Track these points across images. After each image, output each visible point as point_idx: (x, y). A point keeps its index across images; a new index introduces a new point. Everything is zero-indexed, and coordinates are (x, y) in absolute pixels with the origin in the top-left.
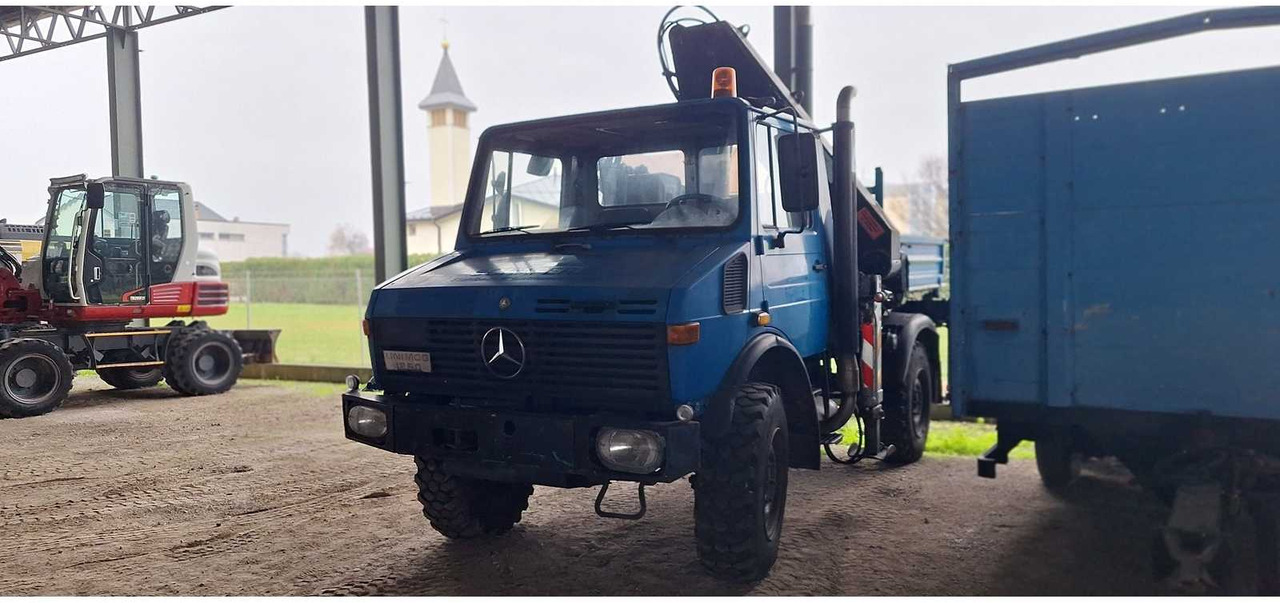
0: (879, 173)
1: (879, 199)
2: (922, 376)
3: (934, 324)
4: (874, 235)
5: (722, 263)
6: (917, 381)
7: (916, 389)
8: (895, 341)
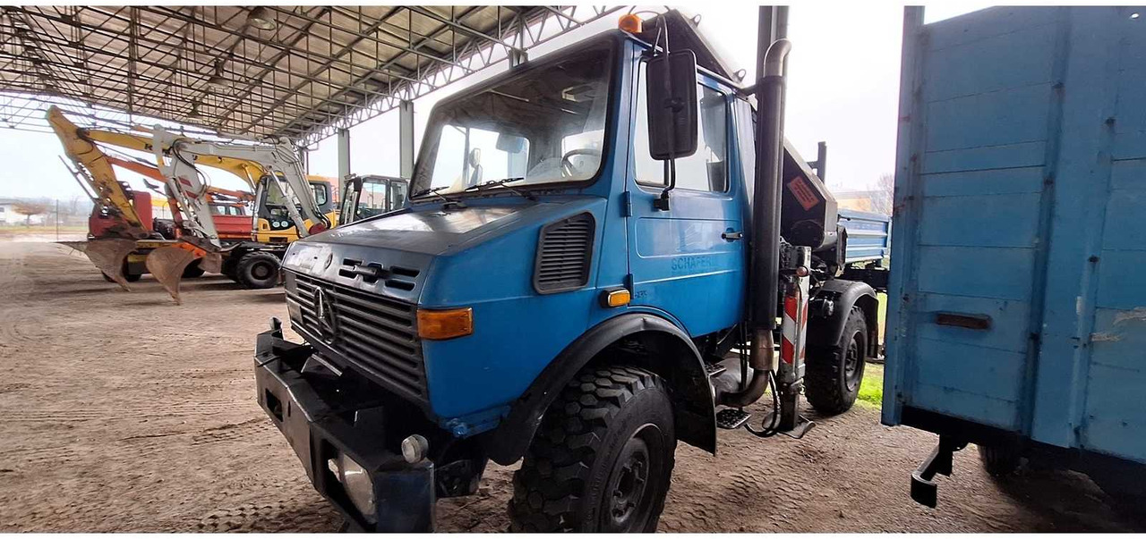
0: (822, 148)
1: (821, 175)
2: (858, 337)
3: (873, 290)
4: (807, 205)
5: (541, 224)
6: (853, 341)
7: (851, 348)
8: (831, 308)
